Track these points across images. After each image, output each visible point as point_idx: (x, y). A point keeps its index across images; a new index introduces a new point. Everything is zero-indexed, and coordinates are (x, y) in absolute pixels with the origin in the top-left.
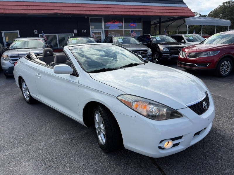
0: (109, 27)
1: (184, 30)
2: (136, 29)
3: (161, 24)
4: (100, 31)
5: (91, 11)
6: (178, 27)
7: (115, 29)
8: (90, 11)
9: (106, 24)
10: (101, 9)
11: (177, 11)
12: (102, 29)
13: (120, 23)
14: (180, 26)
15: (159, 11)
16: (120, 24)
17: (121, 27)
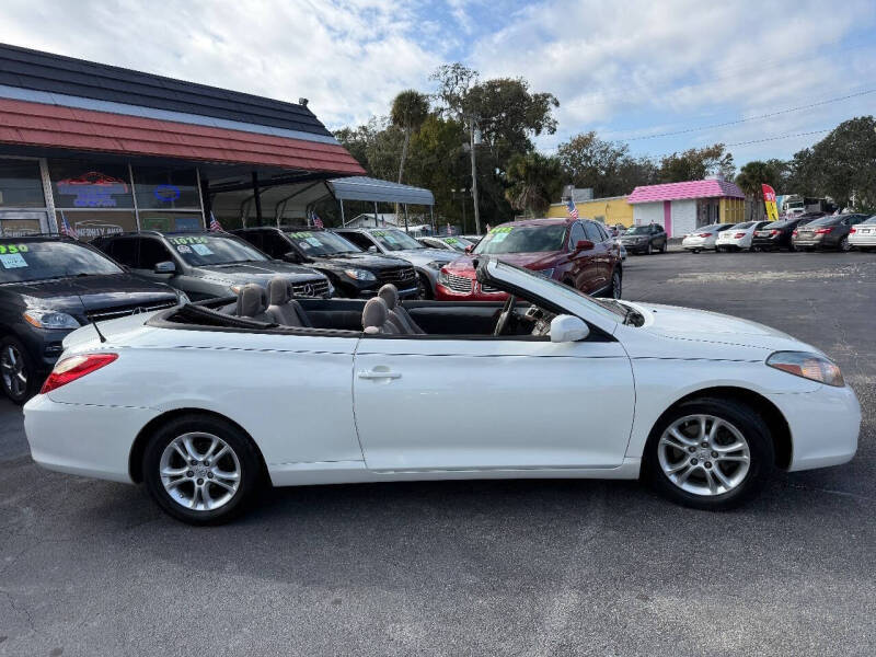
0: (76, 196)
1: (301, 215)
2: (170, 207)
3: (261, 189)
4: (34, 216)
5: (23, 132)
6: (278, 205)
7: (101, 207)
8: (17, 129)
9: (60, 184)
10: (65, 127)
11: (318, 156)
12: (45, 206)
13: (119, 185)
14: (285, 200)
15: (268, 150)
16: (121, 188)
17: (125, 200)
